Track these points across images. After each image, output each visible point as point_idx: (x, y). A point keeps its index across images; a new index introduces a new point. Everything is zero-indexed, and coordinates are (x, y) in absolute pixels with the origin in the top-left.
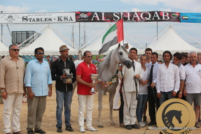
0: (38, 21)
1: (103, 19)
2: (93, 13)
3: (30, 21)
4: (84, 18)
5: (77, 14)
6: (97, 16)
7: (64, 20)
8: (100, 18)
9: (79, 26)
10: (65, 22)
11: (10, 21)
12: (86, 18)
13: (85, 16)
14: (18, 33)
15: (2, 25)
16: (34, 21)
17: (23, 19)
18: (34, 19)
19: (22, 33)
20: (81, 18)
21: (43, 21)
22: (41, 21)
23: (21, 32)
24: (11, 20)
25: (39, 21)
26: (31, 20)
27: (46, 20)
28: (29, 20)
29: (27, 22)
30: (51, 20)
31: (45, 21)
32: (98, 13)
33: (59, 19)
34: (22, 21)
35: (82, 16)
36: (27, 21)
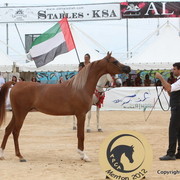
0: (62, 17)
1: (164, 13)
2: (148, 4)
3: (50, 18)
4: (133, 13)
5: (123, 6)
6: (154, 9)
7: (103, 16)
8: (160, 11)
10: (104, 18)
12: (138, 12)
13: (136, 9)
16: (57, 18)
17: (40, 14)
18: (55, 15)
20: (129, 13)
21: (70, 18)
26: (52, 17)
27: (75, 17)
28: (48, 17)
30: (82, 16)
32: (156, 3)
33: (95, 14)
34: (37, 17)
35: (131, 9)
36: (46, 18)
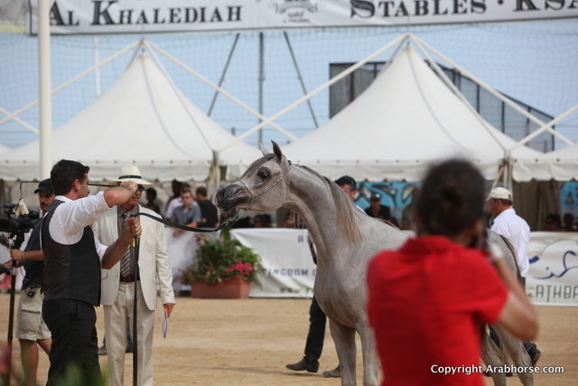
0: (422, 11)
3: (386, 14)
7: (547, 6)
10: (550, 13)
11: (296, 15)
15: (261, 36)
16: (405, 13)
17: (356, 3)
18: (402, 6)
21: (446, 12)
22: (437, 12)
24: (300, 10)
25: (426, 12)
26: (392, 11)
27: (460, 10)
28: (380, 11)
29: (376, 20)
30: (483, 6)
31: (456, 11)
34: (348, 12)
36: (373, 12)
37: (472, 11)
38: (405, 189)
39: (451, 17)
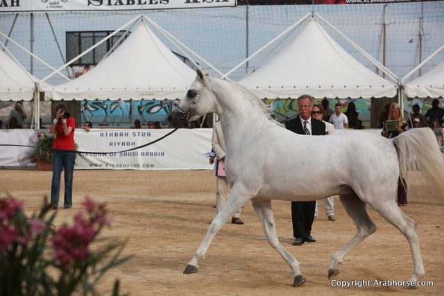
0: (131, 2)
7: (204, 0)
9: (245, 17)
10: (206, 4)
11: (54, 3)
14: (82, 35)
15: (32, 14)
19: (94, 37)
21: (145, 3)
22: (140, 3)
23: (91, 34)
25: (133, 3)
29: (102, 7)
30: (167, 1)
31: (151, 3)
36: (101, 3)
37: (161, 2)
38: (112, 105)
39: (148, 6)
